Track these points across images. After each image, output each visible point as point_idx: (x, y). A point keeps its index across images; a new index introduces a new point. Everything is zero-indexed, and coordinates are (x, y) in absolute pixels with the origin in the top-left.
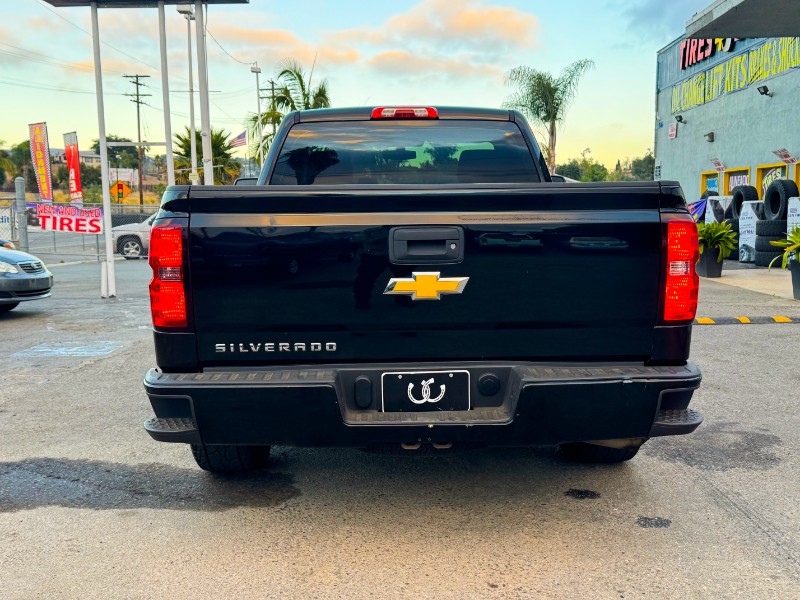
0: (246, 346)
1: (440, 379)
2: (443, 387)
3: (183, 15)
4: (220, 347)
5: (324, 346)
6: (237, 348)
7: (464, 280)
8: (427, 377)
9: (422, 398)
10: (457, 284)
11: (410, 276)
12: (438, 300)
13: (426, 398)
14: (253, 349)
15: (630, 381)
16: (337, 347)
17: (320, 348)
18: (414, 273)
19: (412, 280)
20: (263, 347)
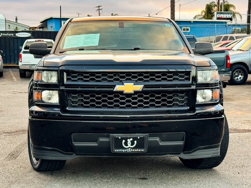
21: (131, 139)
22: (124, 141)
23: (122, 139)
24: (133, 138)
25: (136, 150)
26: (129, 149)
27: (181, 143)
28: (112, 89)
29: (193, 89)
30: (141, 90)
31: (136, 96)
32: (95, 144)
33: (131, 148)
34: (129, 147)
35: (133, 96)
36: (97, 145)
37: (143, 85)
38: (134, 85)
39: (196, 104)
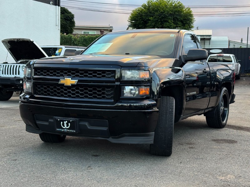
21: (66, 122)
22: (62, 123)
23: (61, 121)
24: (67, 121)
25: (70, 131)
26: (66, 129)
27: (105, 129)
28: (58, 82)
29: (117, 85)
30: (76, 84)
31: (74, 88)
32: (47, 123)
33: (67, 129)
34: (66, 128)
35: (72, 88)
36: (48, 124)
37: (78, 80)
38: (71, 79)
39: (121, 97)
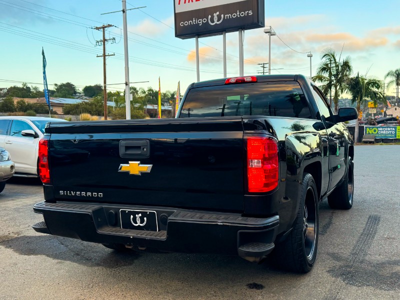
0: (70, 193)
1: (144, 215)
2: (145, 219)
3: (268, 34)
4: (61, 192)
5: (98, 195)
6: (67, 193)
7: (151, 166)
8: (138, 213)
9: (137, 223)
10: (147, 168)
11: (128, 163)
12: (139, 176)
13: (139, 224)
14: (73, 194)
15: (222, 224)
16: (103, 195)
17: (96, 195)
18: (130, 162)
19: (128, 165)
20: (76, 193)
